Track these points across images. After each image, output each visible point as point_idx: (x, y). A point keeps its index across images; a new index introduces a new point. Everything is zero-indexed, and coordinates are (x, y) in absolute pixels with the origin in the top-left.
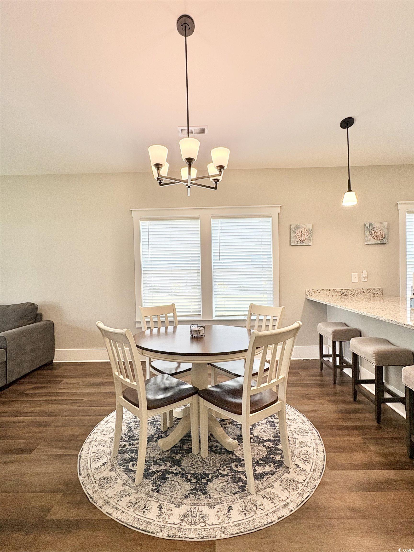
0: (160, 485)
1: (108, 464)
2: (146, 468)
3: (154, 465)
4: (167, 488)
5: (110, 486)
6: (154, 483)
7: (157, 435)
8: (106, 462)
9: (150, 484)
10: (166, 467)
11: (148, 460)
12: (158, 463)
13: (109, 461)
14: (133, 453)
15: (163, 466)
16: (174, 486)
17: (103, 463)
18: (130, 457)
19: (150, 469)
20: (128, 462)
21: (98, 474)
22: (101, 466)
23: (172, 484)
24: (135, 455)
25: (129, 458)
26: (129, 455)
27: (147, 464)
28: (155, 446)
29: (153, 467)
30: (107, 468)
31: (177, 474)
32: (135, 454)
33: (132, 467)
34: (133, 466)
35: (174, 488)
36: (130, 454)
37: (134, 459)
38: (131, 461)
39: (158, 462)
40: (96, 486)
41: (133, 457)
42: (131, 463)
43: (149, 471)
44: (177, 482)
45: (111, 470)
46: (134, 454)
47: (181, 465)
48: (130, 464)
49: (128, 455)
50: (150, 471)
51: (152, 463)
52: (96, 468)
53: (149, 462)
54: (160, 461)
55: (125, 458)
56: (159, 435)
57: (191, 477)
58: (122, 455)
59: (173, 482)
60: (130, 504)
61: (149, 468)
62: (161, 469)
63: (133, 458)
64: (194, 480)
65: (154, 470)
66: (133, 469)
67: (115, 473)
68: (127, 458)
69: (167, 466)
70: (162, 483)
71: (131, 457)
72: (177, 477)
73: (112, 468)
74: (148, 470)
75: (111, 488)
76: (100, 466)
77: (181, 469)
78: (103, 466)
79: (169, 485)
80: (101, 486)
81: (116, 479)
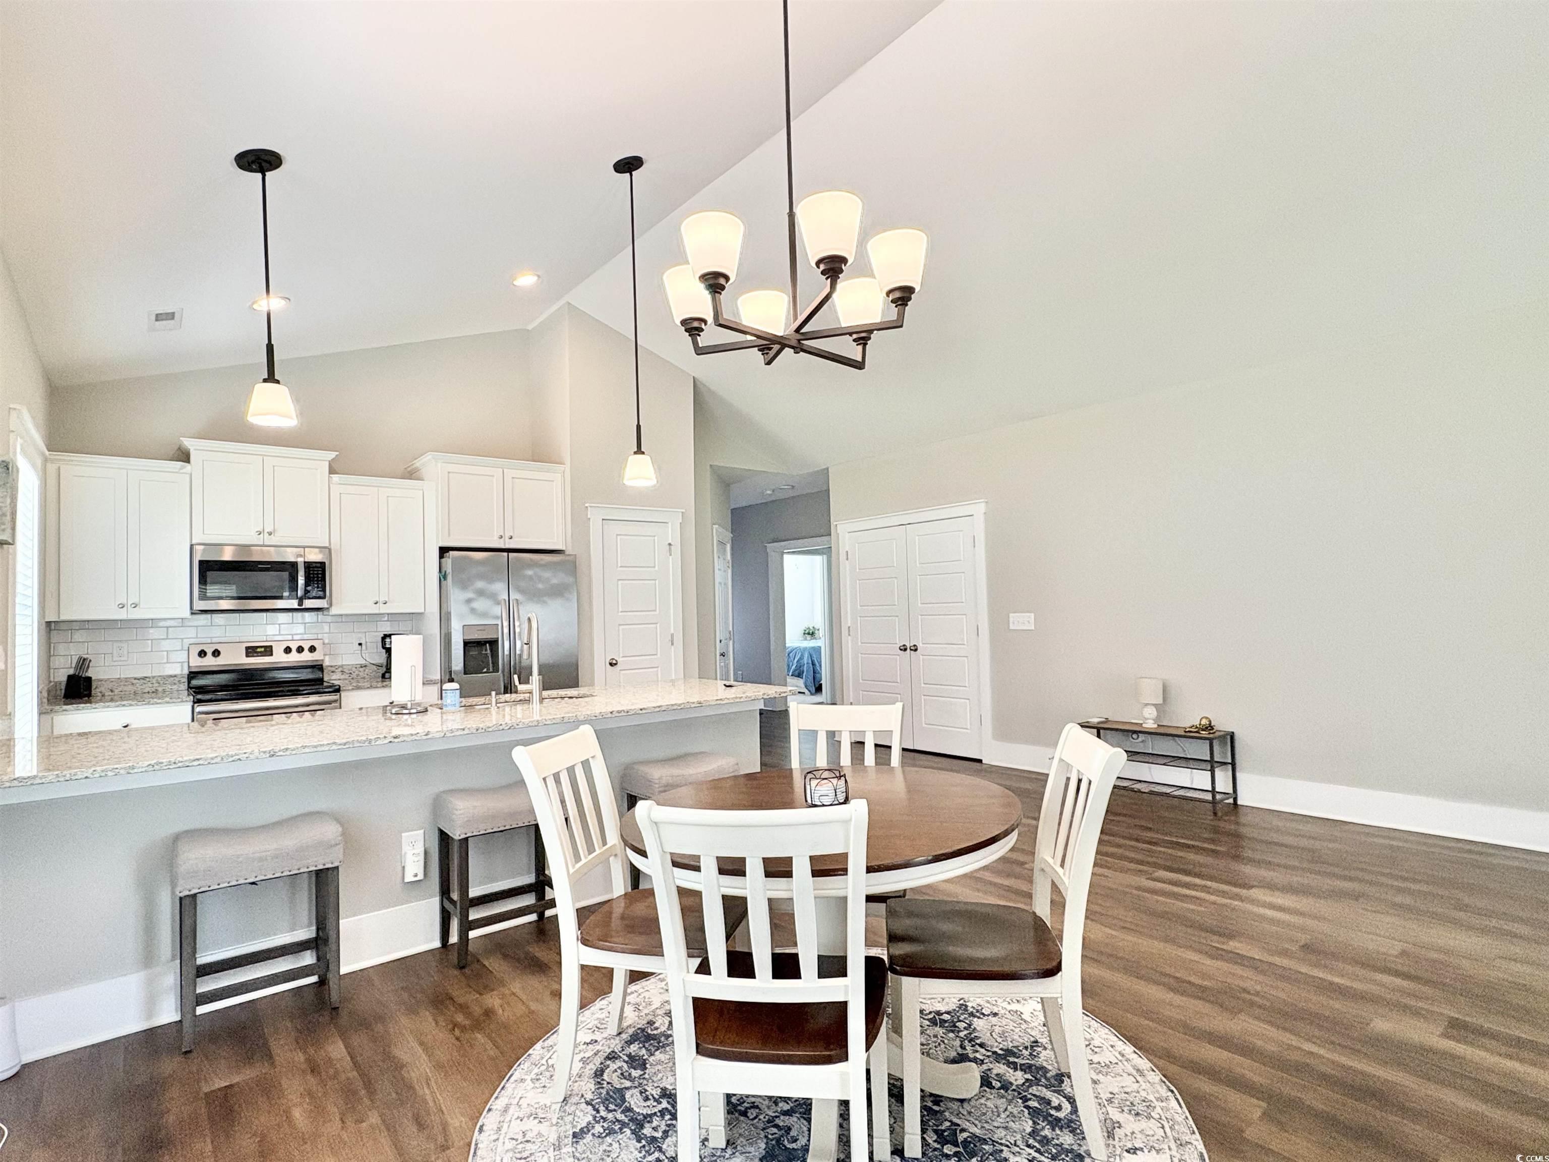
0: (1026, 1048)
1: (1121, 1144)
2: (1032, 1086)
3: (1011, 1084)
4: (1016, 1037)
5: (1127, 1093)
6: (1035, 1056)
7: (945, 1151)
8: (1125, 1154)
9: (1043, 1058)
10: (991, 1066)
11: (1018, 1100)
12: (1000, 1082)
13: (1118, 1153)
14: (1045, 1137)
15: (995, 1072)
16: (1002, 1035)
17: (1135, 1153)
18: (1058, 1132)
19: (1027, 1080)
20: (1068, 1120)
21: (1153, 1133)
22: (1141, 1149)
23: (1004, 1039)
24: (1043, 1128)
25: (1061, 1129)
26: (1058, 1139)
27: (1026, 1094)
28: (977, 1122)
29: (1016, 1080)
30: (1126, 1135)
31: (982, 1045)
32: (1041, 1130)
33: (1063, 1105)
34: (1060, 1105)
35: (1004, 1032)
36: (1053, 1138)
37: (1050, 1119)
38: (1058, 1120)
39: (999, 1084)
40: (1158, 1110)
41: (1048, 1127)
42: (1061, 1115)
43: (1030, 1077)
44: (992, 1035)
45: (1118, 1125)
46: (1043, 1133)
47: (958, 1054)
48: (1064, 1114)
49: (1060, 1140)
50: (1028, 1076)
51: (1014, 1090)
52: (1158, 1151)
53: (1020, 1093)
54: (994, 1084)
55: (1071, 1135)
56: (939, 1146)
57: (962, 1031)
58: (1075, 1147)
59: (999, 1040)
60: (1096, 1050)
61: (1027, 1084)
62: (1005, 1067)
63: (1050, 1123)
64: (961, 1025)
65: (1019, 1074)
66: (1064, 1100)
67: (1108, 1114)
68: (1066, 1131)
69: (987, 1068)
70: (1021, 1048)
71: (1053, 1130)
72: (986, 1041)
73: (1114, 1128)
74: (1032, 1080)
75: (1127, 1090)
76: (1146, 1150)
77: (965, 1049)
78: (1137, 1146)
79: (1009, 1040)
80: (1148, 1104)
81: (1110, 1101)
